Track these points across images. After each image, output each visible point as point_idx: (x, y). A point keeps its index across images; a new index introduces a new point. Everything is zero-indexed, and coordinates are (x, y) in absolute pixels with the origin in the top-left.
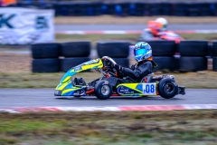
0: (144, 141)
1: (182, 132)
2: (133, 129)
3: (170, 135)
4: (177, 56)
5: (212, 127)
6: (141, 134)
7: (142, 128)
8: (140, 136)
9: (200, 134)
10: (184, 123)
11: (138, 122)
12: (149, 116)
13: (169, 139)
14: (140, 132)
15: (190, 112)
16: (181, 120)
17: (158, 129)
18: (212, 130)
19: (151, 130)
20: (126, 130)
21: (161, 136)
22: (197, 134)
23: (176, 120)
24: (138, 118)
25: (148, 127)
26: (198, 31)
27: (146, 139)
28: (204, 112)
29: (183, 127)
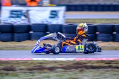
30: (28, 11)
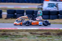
0: (6, 38)
1: (17, 36)
2: (3, 34)
3: (14, 36)
4: (16, 14)
5: (25, 34)
6: (5, 36)
7: (5, 34)
8: (5, 37)
9: (22, 36)
10: (18, 33)
11: (4, 32)
12: (7, 31)
13: (13, 37)
14: (5, 35)
15: (19, 30)
16: (17, 32)
17: (10, 35)
18: (25, 35)
19: (8, 35)
20: (1, 35)
21: (11, 36)
22: (21, 36)
23: (15, 32)
24: (4, 31)
25: (7, 34)
26: (22, 7)
27: (7, 37)
28: (23, 30)
29: (17, 34)
30: (57, 4)
